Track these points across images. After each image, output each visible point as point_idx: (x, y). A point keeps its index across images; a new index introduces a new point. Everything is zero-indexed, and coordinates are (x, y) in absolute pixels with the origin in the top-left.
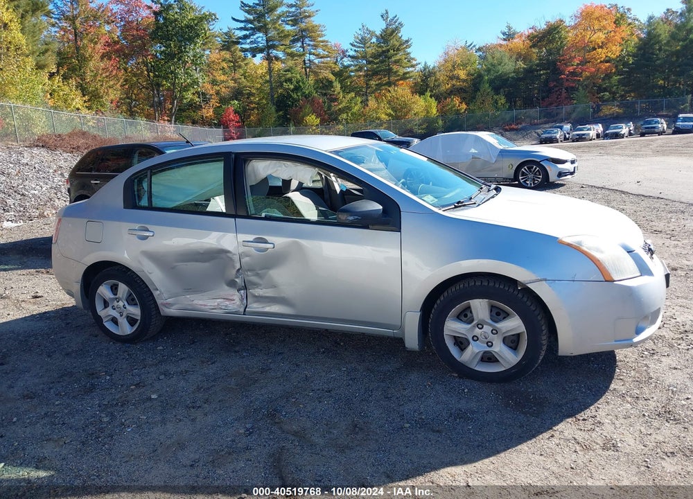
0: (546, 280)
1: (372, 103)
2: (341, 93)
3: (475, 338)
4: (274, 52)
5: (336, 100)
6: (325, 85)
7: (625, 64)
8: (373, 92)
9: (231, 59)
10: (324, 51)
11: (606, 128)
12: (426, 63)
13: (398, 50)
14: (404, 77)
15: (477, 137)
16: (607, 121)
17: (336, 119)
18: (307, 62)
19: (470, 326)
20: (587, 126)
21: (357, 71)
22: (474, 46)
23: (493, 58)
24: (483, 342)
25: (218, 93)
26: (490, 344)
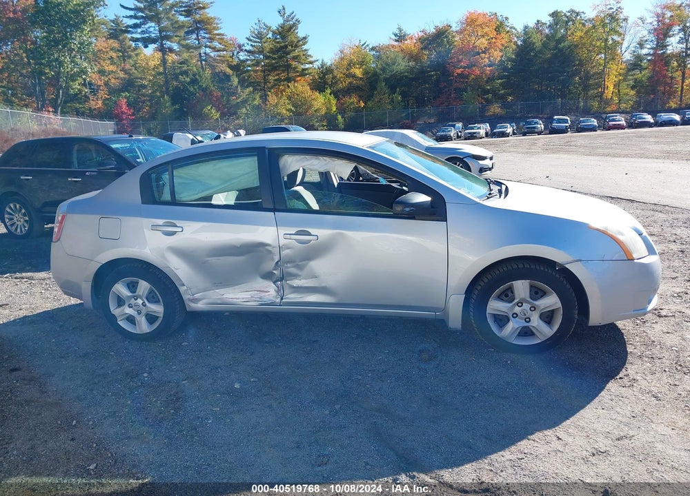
0: (580, 261)
1: (272, 99)
2: (239, 88)
3: (515, 315)
4: (168, 44)
5: (234, 94)
6: (222, 79)
7: (505, 69)
8: (272, 88)
9: (120, 49)
10: (220, 44)
11: (492, 127)
12: (323, 61)
13: (296, 46)
14: (303, 73)
15: (403, 135)
16: (494, 121)
17: (235, 113)
18: (203, 55)
19: (511, 304)
20: (476, 125)
21: (253, 65)
22: (368, 46)
23: (388, 57)
24: (521, 318)
25: (106, 84)
26: (528, 320)
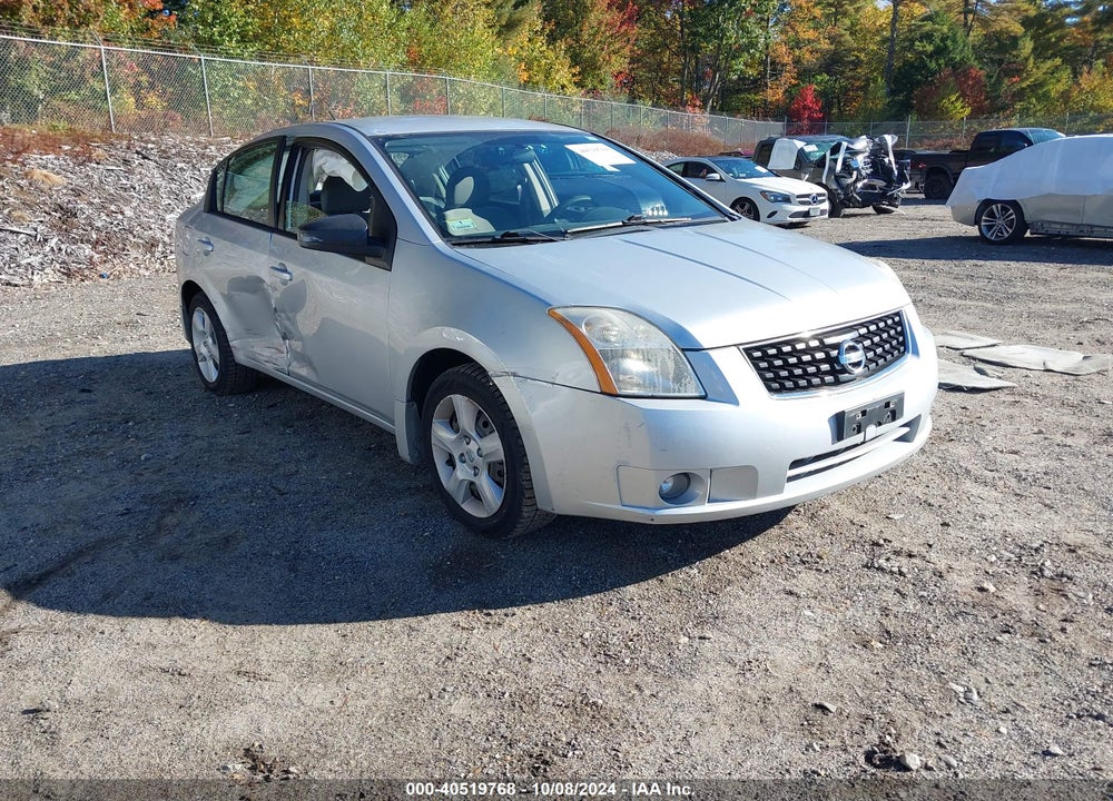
0: (515, 375)
2: (1032, 60)
3: (463, 458)
5: (1017, 72)
6: (1002, 45)
19: (455, 436)
24: (469, 465)
25: (797, 61)
26: (476, 471)
